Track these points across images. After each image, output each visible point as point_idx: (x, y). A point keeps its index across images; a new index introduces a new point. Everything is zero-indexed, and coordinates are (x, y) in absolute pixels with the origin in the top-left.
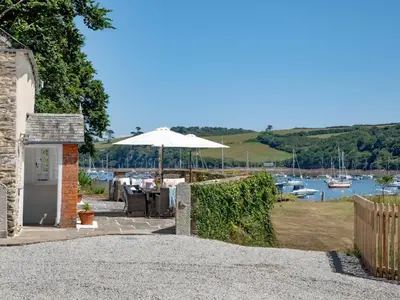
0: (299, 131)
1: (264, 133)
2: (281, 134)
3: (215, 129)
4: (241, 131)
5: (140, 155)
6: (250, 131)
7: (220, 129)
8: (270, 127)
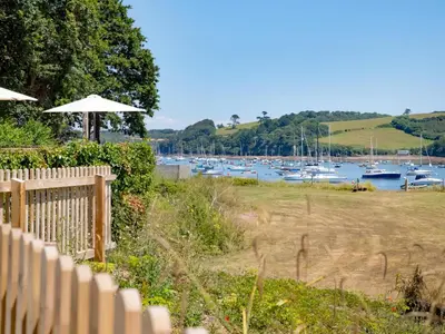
0: (437, 115)
1: (400, 118)
2: (417, 119)
3: (347, 113)
4: (374, 115)
5: (264, 142)
6: (385, 116)
7: (352, 113)
8: (408, 111)
